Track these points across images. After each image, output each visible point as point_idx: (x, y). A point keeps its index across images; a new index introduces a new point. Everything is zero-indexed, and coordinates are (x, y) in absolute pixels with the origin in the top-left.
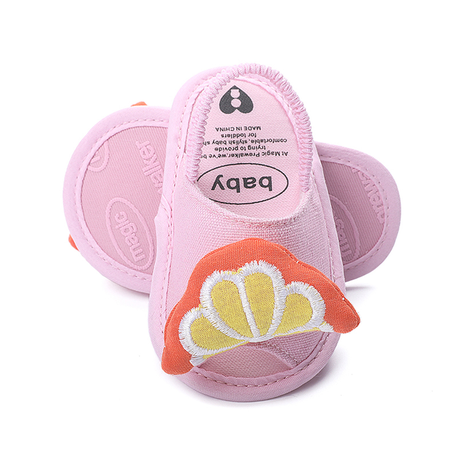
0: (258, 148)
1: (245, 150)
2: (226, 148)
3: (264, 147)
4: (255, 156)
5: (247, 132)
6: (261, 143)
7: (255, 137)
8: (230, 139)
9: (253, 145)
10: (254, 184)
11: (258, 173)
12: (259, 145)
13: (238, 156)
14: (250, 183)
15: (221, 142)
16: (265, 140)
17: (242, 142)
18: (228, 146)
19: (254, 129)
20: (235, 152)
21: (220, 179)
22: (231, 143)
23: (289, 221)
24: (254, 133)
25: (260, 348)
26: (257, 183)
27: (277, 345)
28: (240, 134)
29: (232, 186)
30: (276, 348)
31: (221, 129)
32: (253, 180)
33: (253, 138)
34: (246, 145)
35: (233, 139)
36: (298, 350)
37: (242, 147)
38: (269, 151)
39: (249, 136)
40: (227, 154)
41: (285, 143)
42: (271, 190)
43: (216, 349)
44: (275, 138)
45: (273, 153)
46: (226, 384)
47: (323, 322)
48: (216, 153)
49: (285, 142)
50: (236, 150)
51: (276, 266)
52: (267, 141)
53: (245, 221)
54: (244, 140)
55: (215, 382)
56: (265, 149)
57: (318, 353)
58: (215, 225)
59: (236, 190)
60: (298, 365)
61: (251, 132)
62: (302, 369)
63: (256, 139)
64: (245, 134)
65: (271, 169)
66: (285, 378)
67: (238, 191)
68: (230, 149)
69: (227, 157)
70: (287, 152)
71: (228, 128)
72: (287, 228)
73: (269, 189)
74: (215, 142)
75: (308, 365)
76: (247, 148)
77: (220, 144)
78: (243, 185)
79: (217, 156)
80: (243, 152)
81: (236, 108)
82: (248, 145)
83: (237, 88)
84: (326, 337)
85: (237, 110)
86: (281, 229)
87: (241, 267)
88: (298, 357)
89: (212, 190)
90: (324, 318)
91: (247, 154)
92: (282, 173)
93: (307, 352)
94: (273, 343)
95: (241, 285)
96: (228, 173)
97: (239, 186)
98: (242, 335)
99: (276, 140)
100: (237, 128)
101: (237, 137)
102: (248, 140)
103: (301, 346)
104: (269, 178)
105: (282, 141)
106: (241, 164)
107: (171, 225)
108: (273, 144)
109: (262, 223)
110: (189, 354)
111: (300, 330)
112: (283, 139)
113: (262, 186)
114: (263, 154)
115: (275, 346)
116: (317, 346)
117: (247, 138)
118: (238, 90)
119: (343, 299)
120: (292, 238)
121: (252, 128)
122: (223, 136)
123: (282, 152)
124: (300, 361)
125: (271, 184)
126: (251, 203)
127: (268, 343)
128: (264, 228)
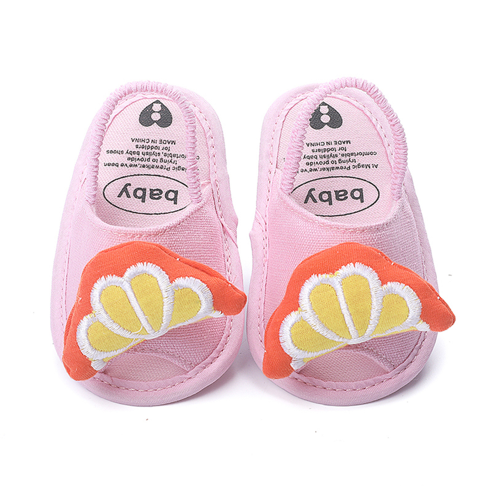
0: (348, 161)
1: (336, 164)
2: (317, 163)
3: (354, 161)
4: (346, 169)
5: (337, 147)
6: (351, 156)
7: (346, 150)
8: (321, 153)
9: (343, 159)
10: (346, 196)
11: (349, 185)
12: (350, 159)
13: (329, 170)
14: (341, 195)
15: (312, 157)
16: (355, 153)
17: (333, 156)
18: (319, 160)
19: (344, 143)
20: (325, 166)
21: (312, 192)
22: (322, 157)
23: (381, 226)
24: (344, 147)
25: (358, 351)
26: (349, 195)
27: (374, 348)
28: (330, 148)
29: (324, 199)
30: (373, 351)
31: (311, 144)
32: (345, 193)
33: (343, 152)
34: (336, 159)
35: (324, 154)
36: (395, 354)
37: (333, 161)
38: (359, 164)
39: (339, 150)
40: (319, 168)
41: (374, 156)
42: (362, 201)
43: (316, 352)
44: (364, 151)
45: (363, 166)
46: (325, 388)
47: (419, 321)
48: (308, 168)
49: (375, 154)
50: (327, 164)
51: (372, 268)
52: (357, 155)
53: (339, 228)
54: (334, 154)
55: (315, 387)
56: (355, 162)
57: (414, 357)
58: (310, 232)
59: (328, 203)
60: (395, 368)
61: (341, 146)
62: (399, 373)
63: (346, 153)
64: (335, 148)
65: (362, 181)
66: (382, 382)
67: (331, 204)
68: (321, 163)
69: (319, 171)
70: (377, 165)
71: (318, 143)
72: (380, 233)
73: (361, 200)
74: (306, 156)
75: (405, 369)
76: (337, 162)
77: (311, 159)
78: (335, 197)
79: (308, 171)
80: (334, 165)
81: (326, 124)
82: (339, 159)
83: (326, 104)
84: (422, 342)
85: (326, 125)
86: (375, 234)
87: (338, 270)
88: (395, 361)
89: (305, 203)
90: (421, 316)
91: (338, 167)
92: (373, 184)
93: (403, 356)
94: (370, 346)
95: (338, 288)
96: (320, 187)
97: (331, 199)
98: (341, 337)
99: (366, 154)
100: (327, 142)
101: (328, 152)
102: (338, 154)
103: (397, 350)
104: (361, 190)
105: (371, 153)
106: (333, 177)
107: (266, 238)
108: (363, 157)
109: (356, 229)
110: (290, 357)
111: (398, 330)
112: (373, 152)
113: (354, 198)
114: (354, 167)
115: (372, 349)
116: (413, 350)
117: (338, 152)
118: (327, 106)
119: (438, 298)
120: (386, 243)
121: (342, 143)
122: (313, 151)
123: (373, 165)
124: (397, 365)
125: (363, 196)
126: (343, 215)
127: (366, 346)
128: (358, 233)
